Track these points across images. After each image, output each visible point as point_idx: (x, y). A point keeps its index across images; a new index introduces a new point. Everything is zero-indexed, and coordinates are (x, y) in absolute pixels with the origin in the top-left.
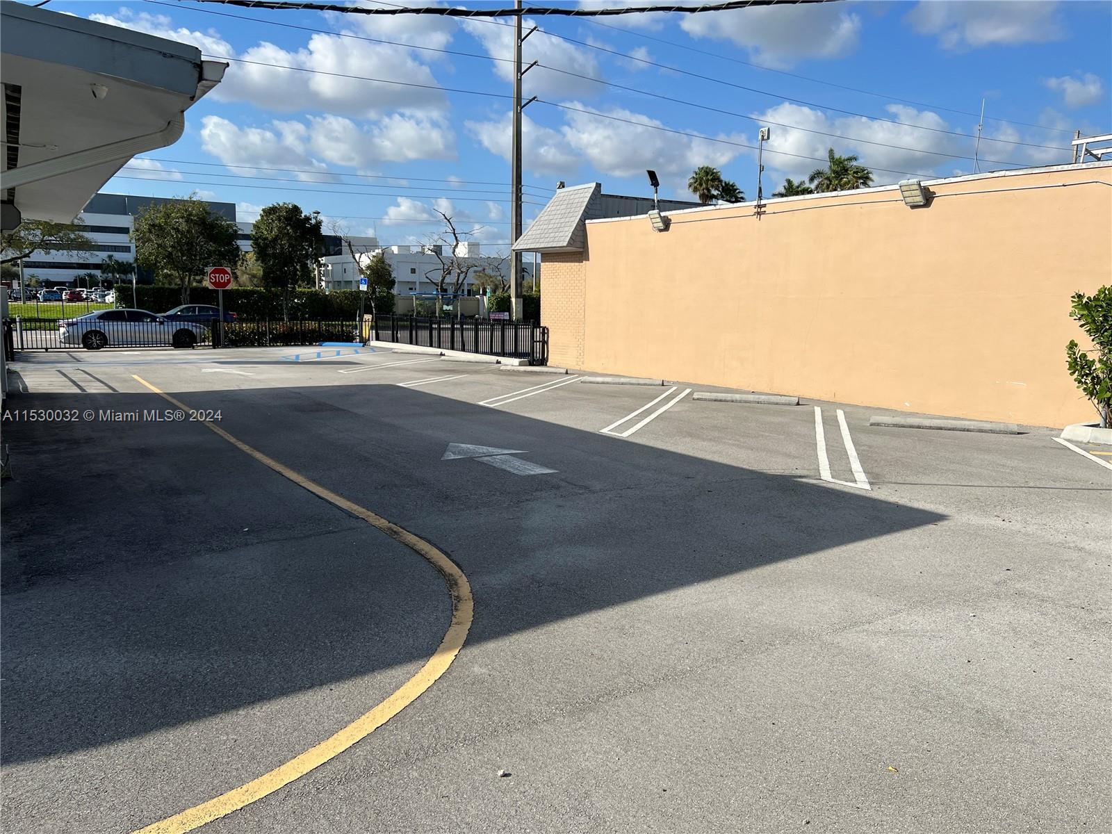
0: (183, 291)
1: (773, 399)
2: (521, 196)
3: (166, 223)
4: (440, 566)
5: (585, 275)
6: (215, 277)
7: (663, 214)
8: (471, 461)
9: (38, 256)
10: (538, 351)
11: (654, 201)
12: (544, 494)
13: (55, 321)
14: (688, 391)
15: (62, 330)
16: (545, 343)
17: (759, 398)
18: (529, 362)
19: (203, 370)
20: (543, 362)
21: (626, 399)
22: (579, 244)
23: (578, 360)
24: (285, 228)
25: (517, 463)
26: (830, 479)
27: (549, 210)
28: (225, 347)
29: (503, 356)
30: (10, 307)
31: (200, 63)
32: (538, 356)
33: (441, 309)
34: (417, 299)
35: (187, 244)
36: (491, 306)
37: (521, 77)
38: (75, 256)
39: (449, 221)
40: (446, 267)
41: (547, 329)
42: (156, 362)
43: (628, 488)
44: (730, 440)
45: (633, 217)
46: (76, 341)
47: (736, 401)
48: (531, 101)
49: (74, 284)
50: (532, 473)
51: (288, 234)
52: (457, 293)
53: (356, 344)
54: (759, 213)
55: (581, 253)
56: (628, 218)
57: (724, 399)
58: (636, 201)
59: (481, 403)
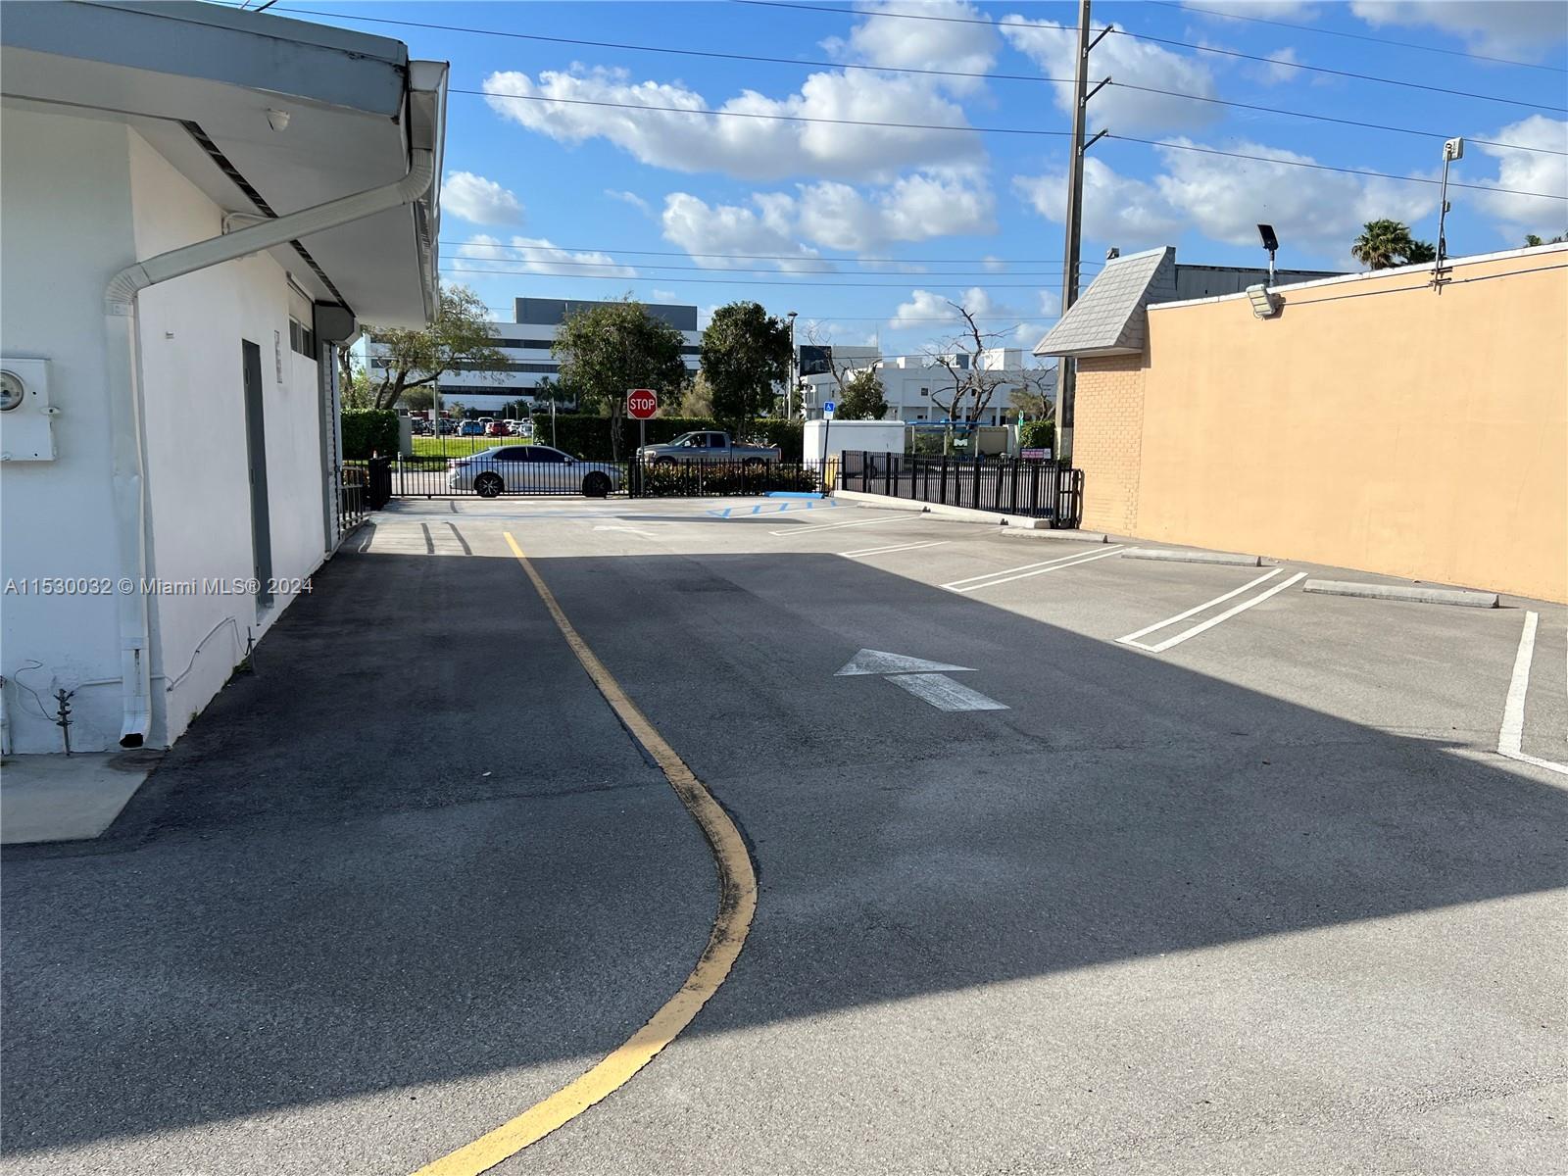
0: (613, 422)
1: (1449, 595)
2: (1077, 278)
3: (594, 333)
4: (728, 868)
5: (1143, 391)
6: (636, 403)
7: (1271, 291)
8: (880, 681)
9: (448, 378)
10: (1066, 505)
11: (1268, 272)
12: (965, 747)
13: (444, 459)
14: (1300, 576)
15: (453, 471)
16: (1076, 494)
17: (1422, 593)
18: (1051, 522)
19: (597, 528)
20: (1073, 523)
21: (1188, 586)
22: (1134, 342)
23: (1127, 521)
24: (743, 336)
25: (948, 687)
26: (1517, 754)
27: (1092, 292)
28: (646, 496)
29: (1014, 514)
30: (413, 442)
31: (404, 65)
32: (1065, 512)
33: (951, 445)
34: (916, 430)
35: (620, 359)
36: (1024, 439)
37: (1085, 103)
38: (489, 379)
39: (969, 318)
40: (961, 384)
41: (1082, 473)
42: (548, 515)
43: (1117, 747)
44: (1345, 666)
45: (1223, 298)
46: (469, 487)
47: (1381, 597)
48: (1098, 137)
49: (502, 414)
50: (964, 707)
51: (746, 343)
52: (976, 421)
53: (817, 494)
54: (1439, 283)
55: (1138, 356)
56: (1215, 299)
57: (1358, 591)
58: (1237, 273)
59: (946, 586)
